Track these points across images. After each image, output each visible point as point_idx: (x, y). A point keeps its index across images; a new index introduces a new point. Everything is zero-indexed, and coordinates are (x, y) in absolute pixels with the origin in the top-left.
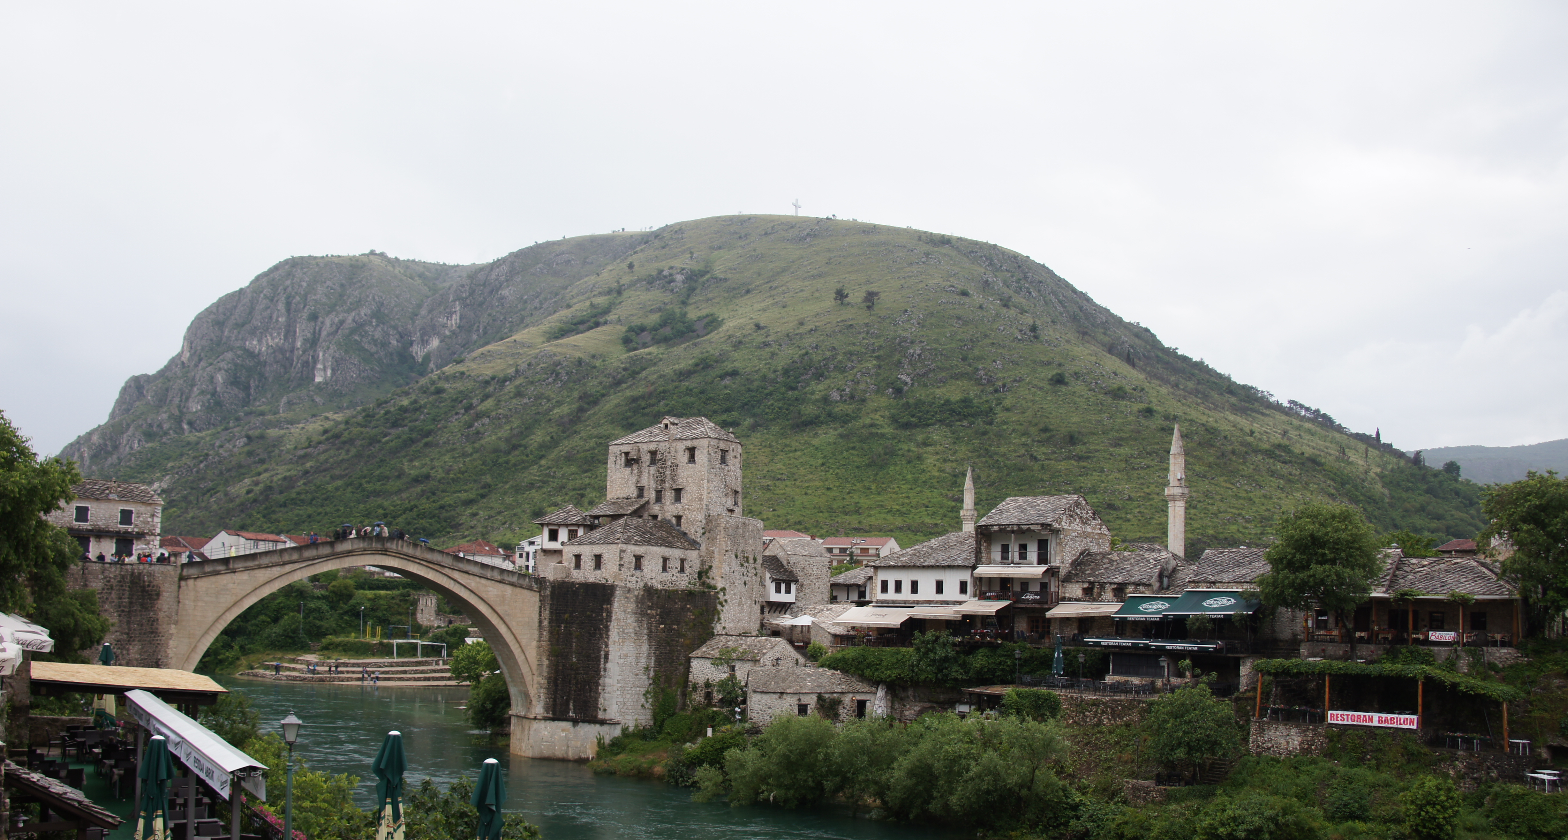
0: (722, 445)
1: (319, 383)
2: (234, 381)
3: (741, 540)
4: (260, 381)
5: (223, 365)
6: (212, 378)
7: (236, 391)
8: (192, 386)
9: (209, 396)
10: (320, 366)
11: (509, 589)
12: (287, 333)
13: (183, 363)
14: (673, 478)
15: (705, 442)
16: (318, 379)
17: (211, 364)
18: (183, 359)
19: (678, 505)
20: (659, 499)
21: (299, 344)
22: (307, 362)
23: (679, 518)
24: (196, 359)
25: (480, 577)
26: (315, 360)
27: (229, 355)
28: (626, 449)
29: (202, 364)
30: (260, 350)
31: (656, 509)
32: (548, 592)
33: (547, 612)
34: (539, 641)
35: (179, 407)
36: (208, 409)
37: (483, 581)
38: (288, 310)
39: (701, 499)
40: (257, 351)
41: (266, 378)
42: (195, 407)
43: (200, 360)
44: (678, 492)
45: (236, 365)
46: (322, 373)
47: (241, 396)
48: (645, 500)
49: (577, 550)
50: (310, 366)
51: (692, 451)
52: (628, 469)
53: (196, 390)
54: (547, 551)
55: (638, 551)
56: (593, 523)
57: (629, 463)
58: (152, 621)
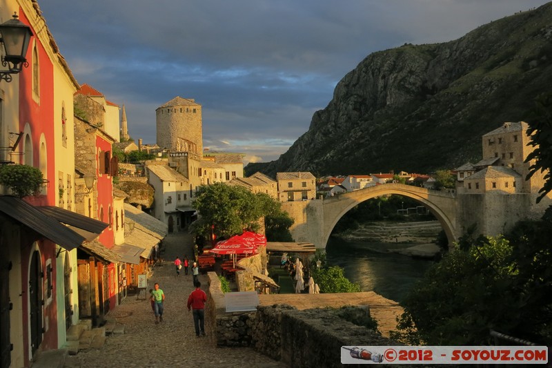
2: (355, 109)
4: (365, 107)
5: (350, 102)
6: (346, 108)
7: (356, 112)
8: (339, 112)
9: (346, 116)
10: (388, 97)
12: (374, 85)
13: (334, 103)
14: (509, 148)
16: (388, 103)
17: (345, 102)
18: (334, 101)
19: (512, 159)
20: (504, 157)
21: (379, 89)
22: (383, 96)
23: (513, 164)
24: (339, 101)
26: (386, 95)
27: (352, 98)
28: (489, 138)
30: (364, 94)
35: (335, 121)
36: (346, 121)
38: (373, 76)
40: (362, 95)
41: (367, 105)
42: (342, 119)
43: (341, 102)
44: (512, 153)
45: (355, 101)
46: (390, 100)
47: (358, 114)
48: (498, 158)
49: (469, 181)
50: (385, 97)
51: (516, 137)
52: (490, 147)
53: (341, 113)
54: (460, 182)
55: (494, 180)
56: (478, 169)
57: (491, 143)
58: (314, 219)
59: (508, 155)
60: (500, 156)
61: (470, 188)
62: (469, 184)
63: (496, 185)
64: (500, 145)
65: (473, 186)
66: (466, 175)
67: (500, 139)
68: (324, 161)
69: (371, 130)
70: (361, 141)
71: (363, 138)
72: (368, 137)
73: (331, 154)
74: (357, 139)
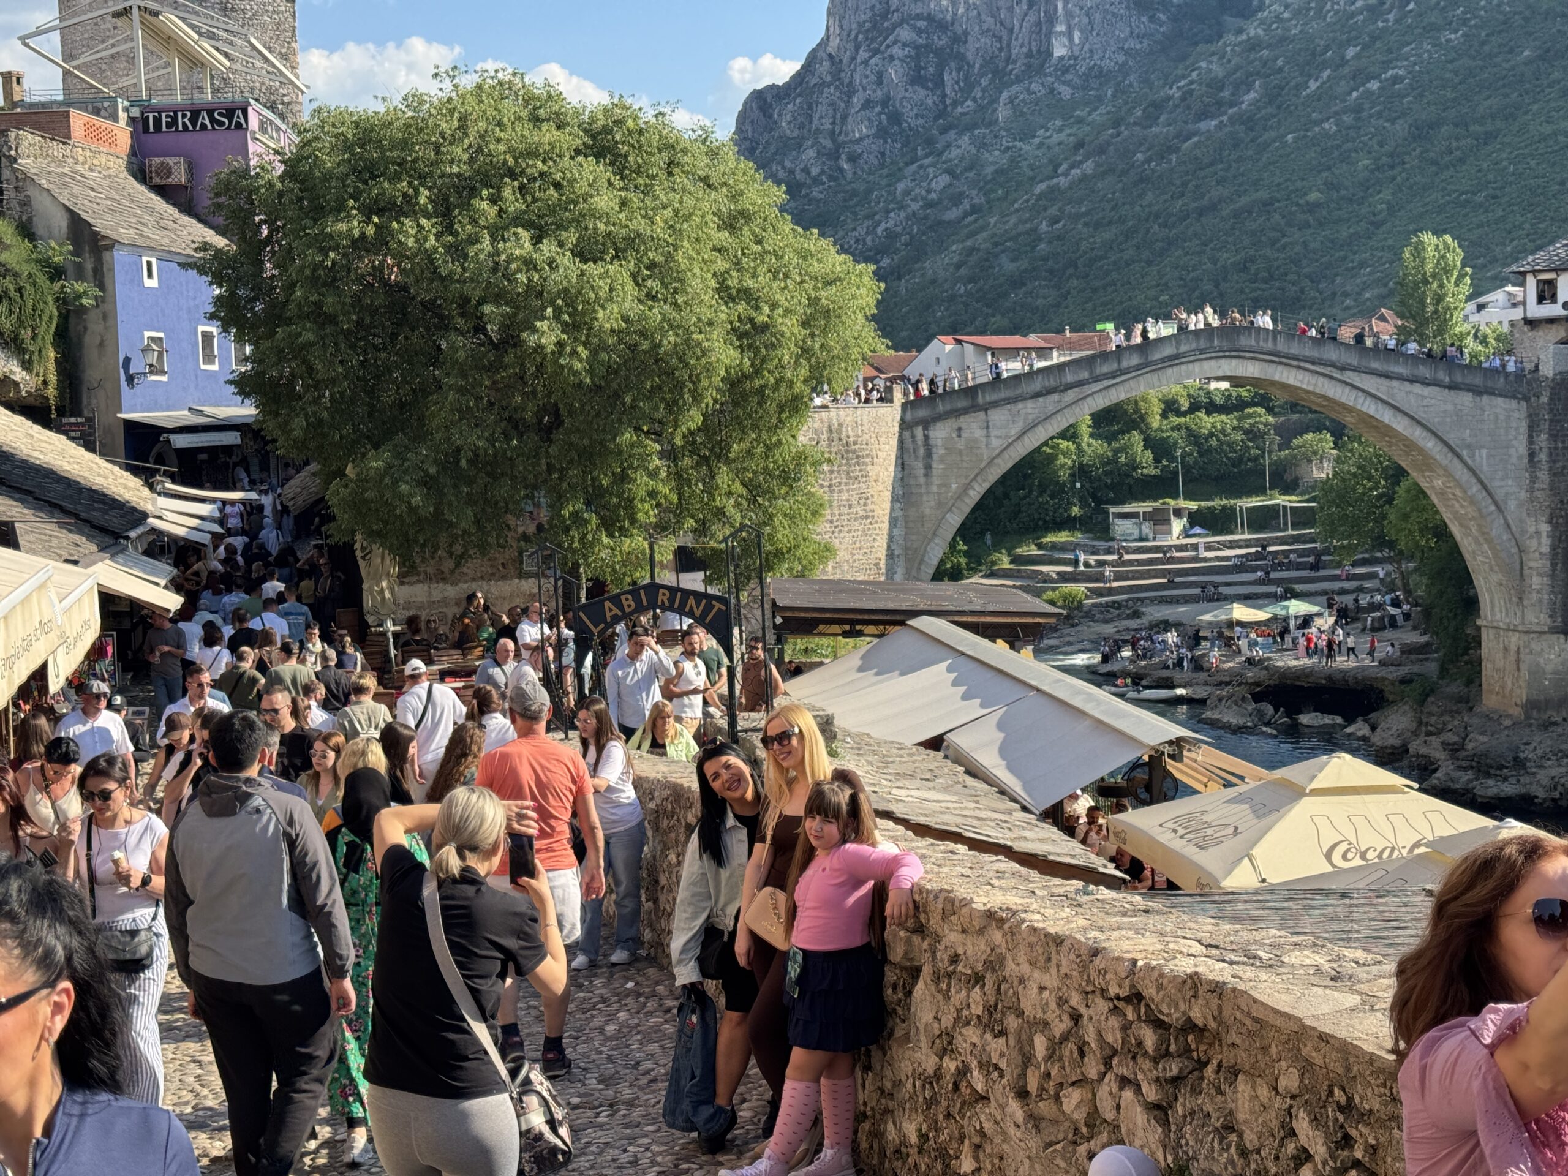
1: (1062, 58)
2: (917, 79)
4: (959, 70)
5: (896, 50)
6: (880, 76)
7: (922, 92)
8: (851, 93)
9: (878, 109)
10: (1060, 28)
11: (1466, 399)
13: (830, 56)
16: (1059, 51)
17: (876, 52)
18: (829, 50)
22: (1039, 23)
24: (850, 46)
25: (1411, 381)
26: (1052, 20)
27: (905, 34)
29: (863, 54)
30: (955, 14)
32: (1544, 399)
33: (1543, 436)
34: (1531, 490)
35: (832, 133)
36: (882, 133)
37: (1417, 388)
40: (949, 17)
41: (968, 64)
42: (859, 129)
43: (857, 49)
45: (917, 47)
46: (1065, 41)
47: (930, 102)
50: (1044, 29)
53: (857, 100)
58: (864, 499)
69: (989, 170)
70: (952, 214)
71: (957, 200)
72: (979, 200)
74: (930, 205)
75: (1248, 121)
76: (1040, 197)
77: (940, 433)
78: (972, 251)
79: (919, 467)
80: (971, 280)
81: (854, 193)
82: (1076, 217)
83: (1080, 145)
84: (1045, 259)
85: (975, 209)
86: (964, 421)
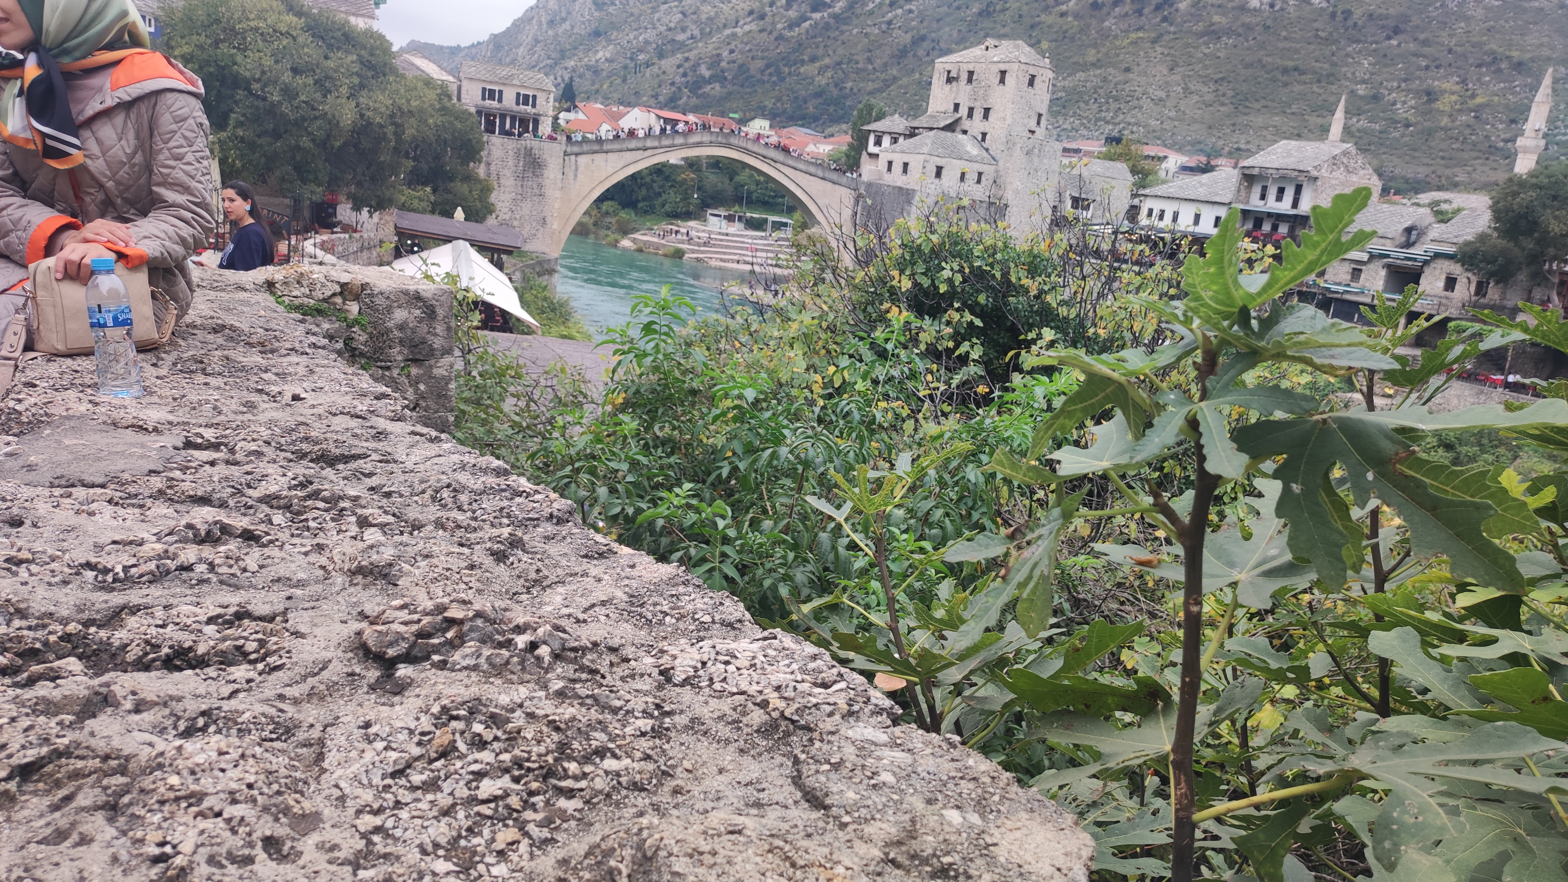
0: (1032, 71)
3: (1036, 159)
11: (828, 185)
14: (985, 97)
15: (1015, 66)
19: (985, 123)
20: (970, 115)
23: (984, 135)
25: (806, 173)
28: (948, 67)
31: (966, 124)
32: (862, 191)
33: (860, 208)
37: (808, 177)
39: (1004, 119)
44: (987, 111)
48: (958, 116)
49: (890, 156)
51: (1003, 73)
52: (949, 86)
54: (871, 155)
55: (940, 162)
56: (912, 133)
57: (950, 80)
58: (540, 186)
59: (978, 114)
60: (963, 111)
61: (889, 169)
62: (890, 163)
63: (944, 172)
64: (969, 87)
65: (897, 168)
66: (886, 141)
67: (971, 73)
68: (589, 68)
69: (704, 17)
70: (681, 37)
71: (684, 30)
72: (697, 32)
73: (608, 55)
74: (670, 29)
75: (835, 16)
76: (728, 36)
77: (583, 160)
78: (687, 59)
79: (571, 176)
80: (685, 75)
81: (632, 15)
82: (742, 52)
83: (751, 13)
84: (723, 71)
85: (692, 37)
86: (595, 156)
